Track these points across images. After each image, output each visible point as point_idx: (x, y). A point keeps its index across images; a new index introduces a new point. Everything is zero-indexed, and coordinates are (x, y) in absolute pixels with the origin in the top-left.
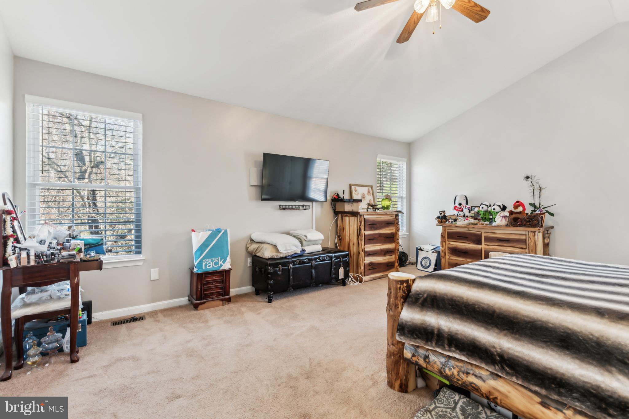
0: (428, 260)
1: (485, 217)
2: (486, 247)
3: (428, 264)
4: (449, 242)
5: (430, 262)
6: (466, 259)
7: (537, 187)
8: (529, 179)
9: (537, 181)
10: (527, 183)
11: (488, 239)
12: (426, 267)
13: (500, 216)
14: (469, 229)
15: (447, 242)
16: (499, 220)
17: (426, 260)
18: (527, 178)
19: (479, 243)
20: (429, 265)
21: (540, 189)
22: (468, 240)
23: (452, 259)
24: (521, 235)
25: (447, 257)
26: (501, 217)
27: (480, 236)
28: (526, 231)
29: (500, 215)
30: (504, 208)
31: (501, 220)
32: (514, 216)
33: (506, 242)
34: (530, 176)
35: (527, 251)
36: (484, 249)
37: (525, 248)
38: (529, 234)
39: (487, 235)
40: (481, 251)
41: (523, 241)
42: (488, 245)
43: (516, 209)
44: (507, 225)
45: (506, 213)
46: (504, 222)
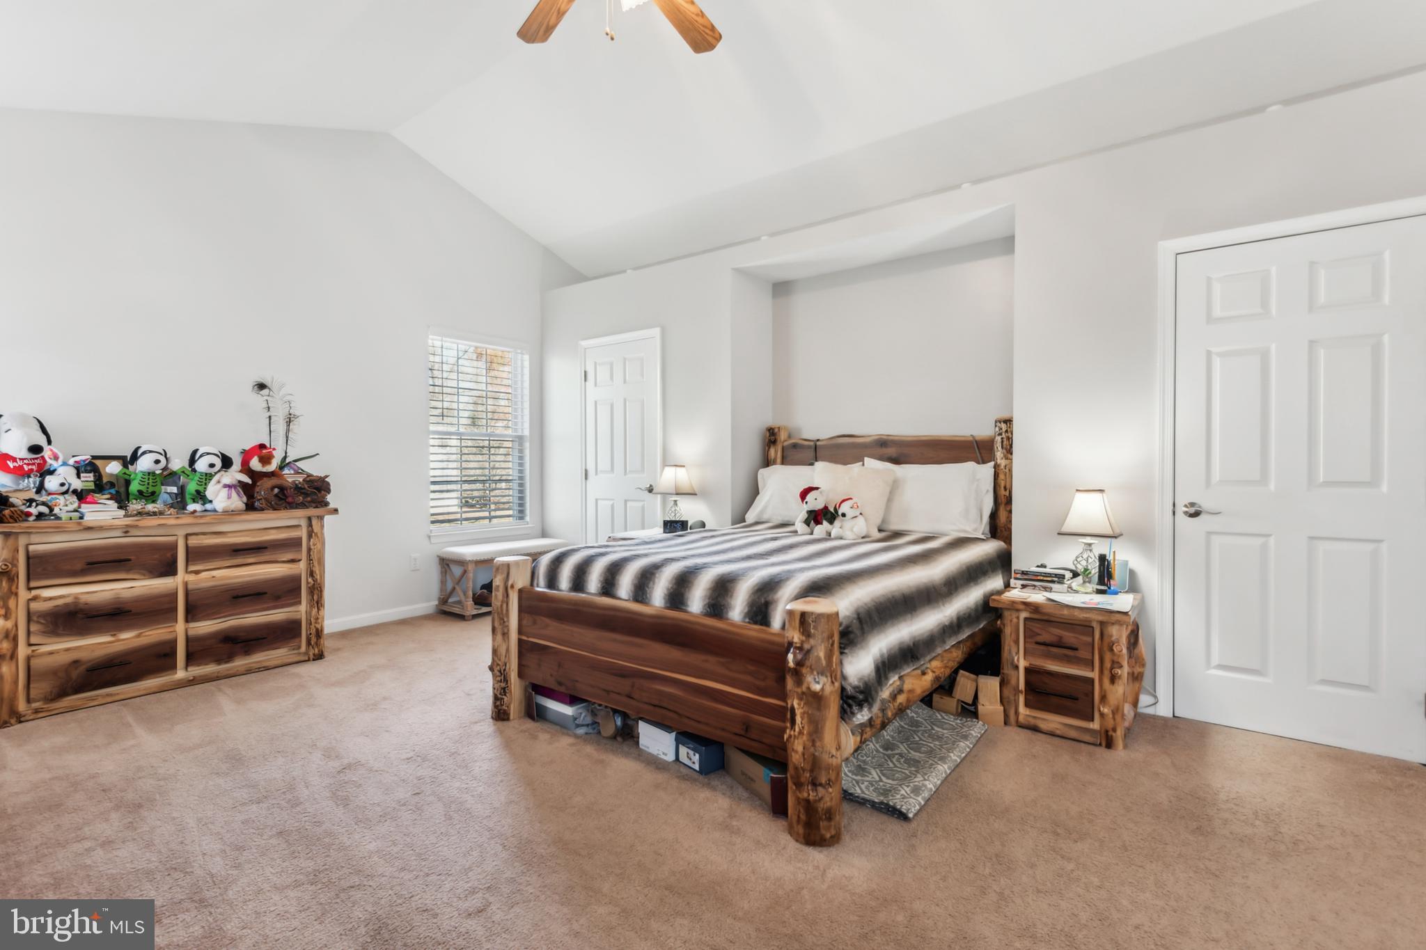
1: (151, 489)
2: (191, 578)
4: (34, 592)
7: (280, 413)
8: (265, 392)
9: (289, 398)
10: (259, 400)
11: (195, 555)
13: (219, 486)
14: (126, 532)
18: (262, 386)
19: (171, 571)
21: (289, 421)
22: (128, 571)
23: (50, 653)
24: (291, 529)
25: (23, 651)
26: (226, 486)
27: (173, 547)
29: (219, 482)
30: (227, 462)
31: (229, 497)
32: (267, 483)
33: (254, 553)
34: (268, 383)
35: (302, 566)
36: (186, 584)
37: (299, 558)
38: (310, 525)
39: (193, 541)
40: (174, 595)
41: (295, 544)
42: (197, 572)
43: (263, 466)
44: (250, 507)
45: (235, 475)
46: (238, 502)
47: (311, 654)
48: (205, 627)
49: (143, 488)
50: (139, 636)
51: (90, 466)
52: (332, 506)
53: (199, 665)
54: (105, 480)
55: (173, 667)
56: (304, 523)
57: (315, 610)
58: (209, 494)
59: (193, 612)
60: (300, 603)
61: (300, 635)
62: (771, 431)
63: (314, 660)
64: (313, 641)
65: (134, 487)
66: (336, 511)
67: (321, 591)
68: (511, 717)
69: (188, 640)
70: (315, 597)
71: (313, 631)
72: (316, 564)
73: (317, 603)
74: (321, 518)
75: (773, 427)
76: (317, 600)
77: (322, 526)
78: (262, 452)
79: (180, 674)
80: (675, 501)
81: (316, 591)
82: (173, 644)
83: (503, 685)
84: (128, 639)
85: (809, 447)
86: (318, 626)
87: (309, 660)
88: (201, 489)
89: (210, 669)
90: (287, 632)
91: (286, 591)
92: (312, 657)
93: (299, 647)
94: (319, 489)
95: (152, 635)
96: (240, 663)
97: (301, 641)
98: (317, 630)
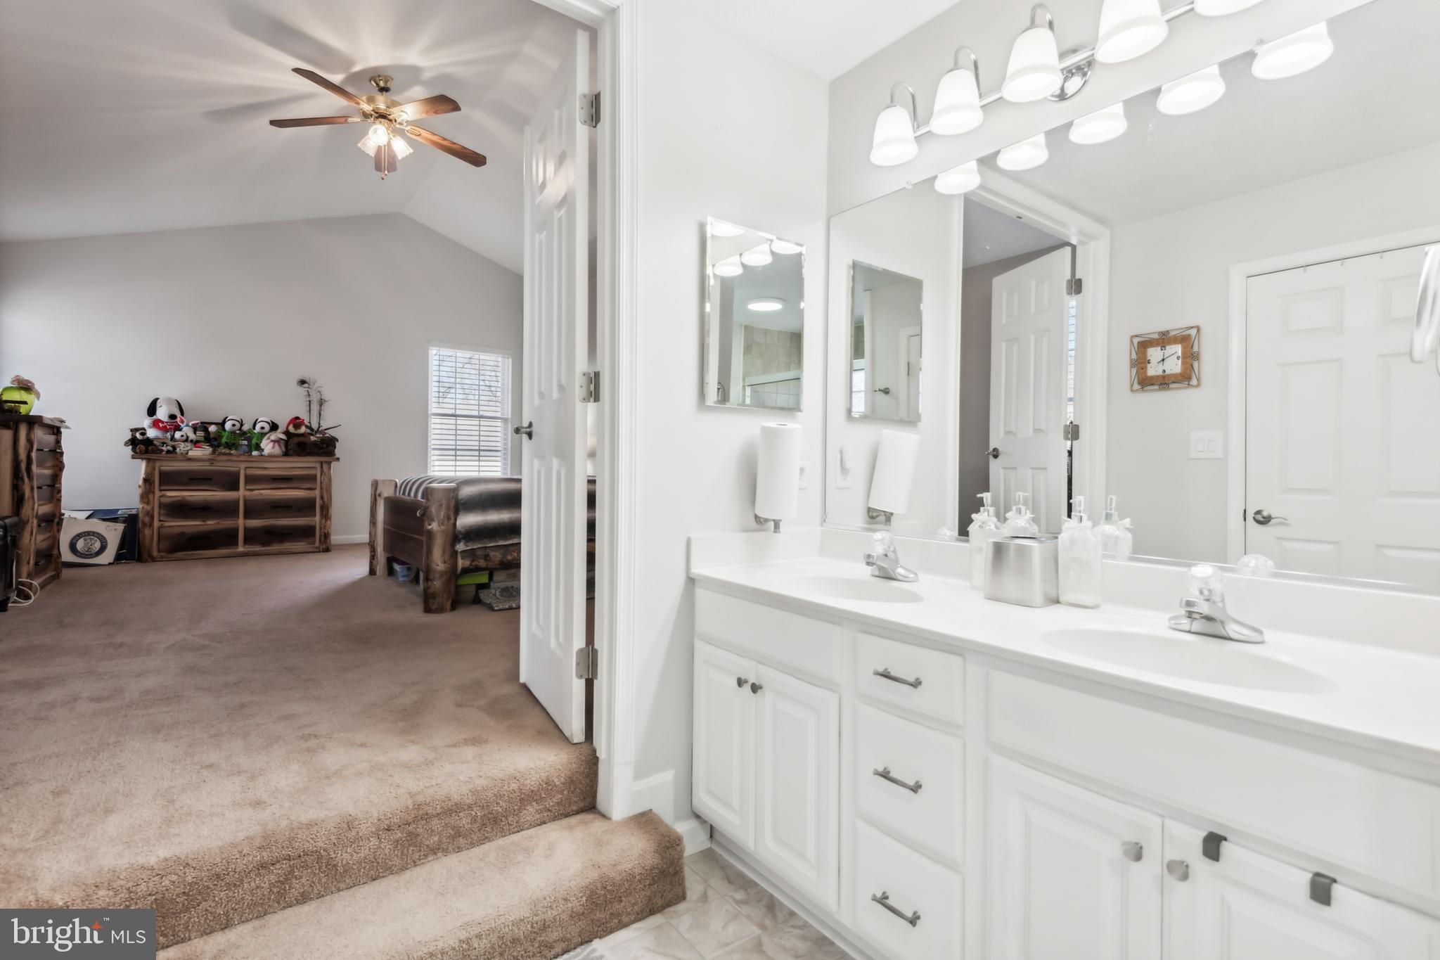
0: (96, 538)
1: (233, 442)
2: (248, 493)
3: (97, 545)
4: (164, 493)
5: (101, 543)
6: (204, 521)
7: (315, 398)
8: (306, 385)
9: (319, 389)
10: (302, 391)
11: (251, 480)
12: (92, 554)
13: (268, 441)
14: (213, 464)
15: (157, 493)
16: (267, 446)
17: (90, 539)
18: (303, 382)
19: (236, 488)
20: (99, 550)
21: (321, 403)
22: (211, 485)
23: (170, 527)
25: (156, 524)
26: (272, 441)
27: (237, 475)
28: (316, 462)
29: (269, 438)
30: (274, 427)
31: (273, 448)
32: (296, 440)
34: (307, 380)
35: (317, 492)
36: (244, 496)
37: (314, 487)
38: (322, 467)
39: (250, 472)
40: (238, 501)
41: (312, 478)
42: (252, 490)
43: (296, 430)
44: (286, 454)
45: (279, 435)
46: (278, 450)
47: (321, 548)
48: (255, 523)
49: (228, 441)
50: (217, 524)
51: (204, 426)
52: (337, 456)
53: (251, 545)
54: (212, 436)
55: (236, 544)
56: (318, 466)
57: (324, 521)
58: (262, 445)
59: (248, 515)
60: (315, 515)
61: (314, 535)
63: (323, 552)
64: (323, 540)
65: (224, 440)
66: (338, 459)
67: (328, 509)
68: (378, 573)
69: (246, 530)
70: (324, 513)
71: (323, 534)
72: (324, 491)
73: (325, 516)
74: (329, 463)
76: (326, 514)
77: (330, 469)
78: (296, 422)
79: (241, 549)
81: (326, 509)
82: (236, 530)
83: (373, 554)
84: (211, 524)
86: (326, 531)
87: (319, 552)
88: (258, 442)
89: (258, 548)
90: (306, 533)
91: (306, 507)
92: (321, 550)
93: (314, 543)
94: (328, 445)
95: (226, 523)
96: (275, 547)
97: (315, 539)
98: (325, 533)
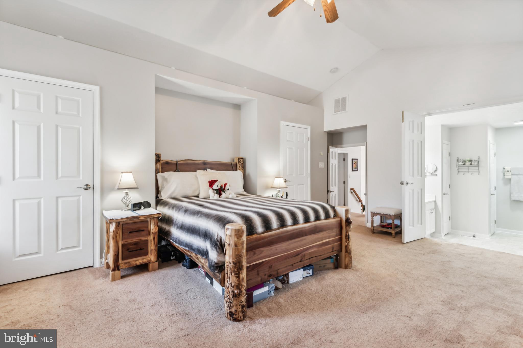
62: (158, 156)
75: (159, 154)
80: (127, 193)
85: (174, 164)
